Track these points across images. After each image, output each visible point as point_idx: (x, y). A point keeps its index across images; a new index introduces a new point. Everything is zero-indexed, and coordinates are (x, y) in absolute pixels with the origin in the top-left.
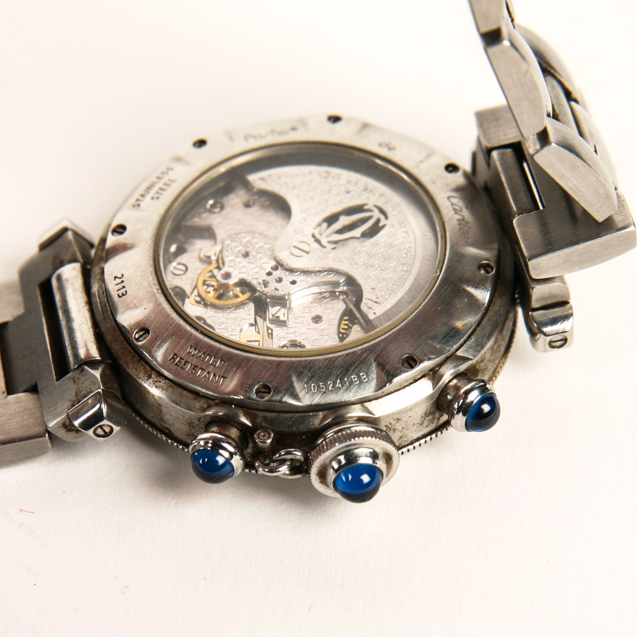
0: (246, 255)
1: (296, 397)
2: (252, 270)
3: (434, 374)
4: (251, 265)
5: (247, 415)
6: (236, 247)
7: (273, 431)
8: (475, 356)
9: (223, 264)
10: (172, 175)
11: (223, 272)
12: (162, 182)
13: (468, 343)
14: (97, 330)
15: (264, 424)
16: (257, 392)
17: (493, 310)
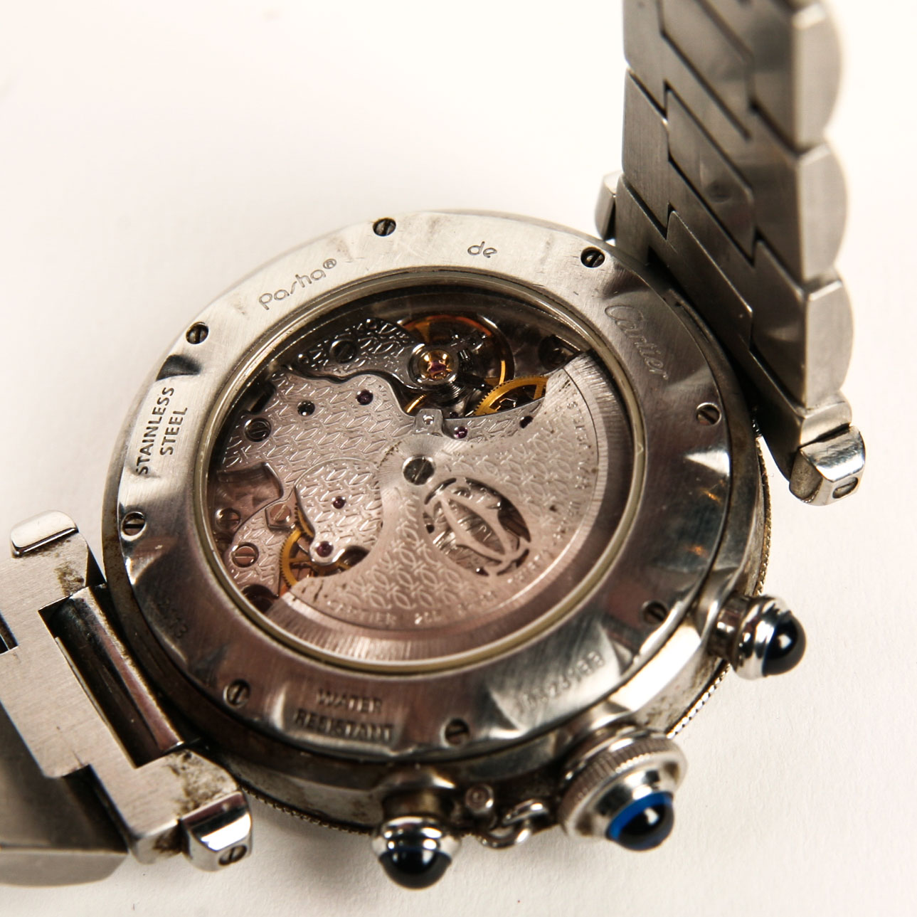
0: (340, 503)
1: (507, 725)
2: (359, 526)
3: (692, 616)
4: (352, 520)
5: (444, 773)
6: (320, 494)
7: (489, 784)
8: (739, 561)
9: (312, 530)
10: (176, 403)
11: (316, 544)
12: (166, 417)
13: (724, 545)
14: (160, 695)
15: (472, 778)
16: (449, 735)
17: (739, 476)
